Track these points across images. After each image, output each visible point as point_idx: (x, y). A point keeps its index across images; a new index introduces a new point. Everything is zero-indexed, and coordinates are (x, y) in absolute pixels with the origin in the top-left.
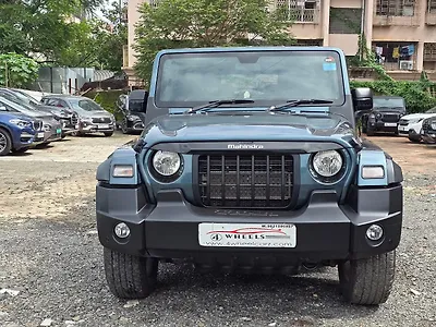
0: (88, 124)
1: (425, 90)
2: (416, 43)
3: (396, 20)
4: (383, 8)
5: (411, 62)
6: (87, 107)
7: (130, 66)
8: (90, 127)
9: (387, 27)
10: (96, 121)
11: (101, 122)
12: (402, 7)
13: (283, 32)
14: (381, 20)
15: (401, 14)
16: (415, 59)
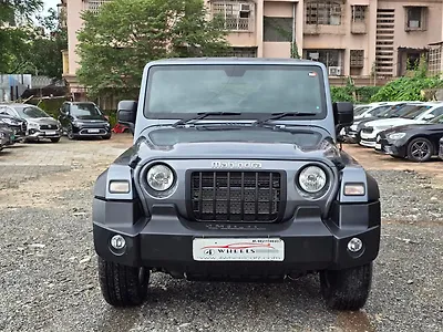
0: (36, 131)
1: (351, 94)
2: (343, 51)
3: (324, 28)
4: (312, 18)
5: (339, 68)
6: (33, 114)
7: (72, 72)
8: (37, 133)
9: (316, 35)
10: (43, 127)
11: (48, 128)
12: (329, 17)
13: (220, 40)
14: (311, 29)
15: (329, 23)
16: (343, 65)
